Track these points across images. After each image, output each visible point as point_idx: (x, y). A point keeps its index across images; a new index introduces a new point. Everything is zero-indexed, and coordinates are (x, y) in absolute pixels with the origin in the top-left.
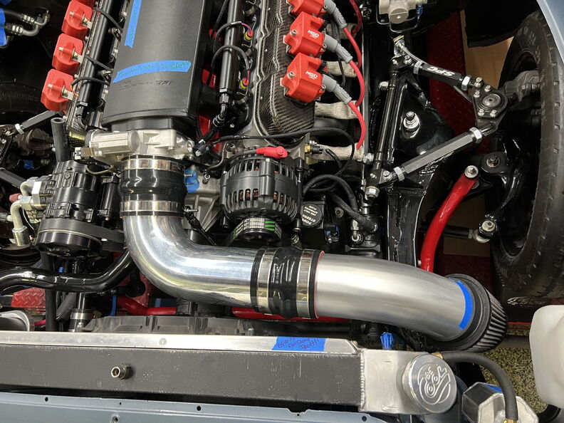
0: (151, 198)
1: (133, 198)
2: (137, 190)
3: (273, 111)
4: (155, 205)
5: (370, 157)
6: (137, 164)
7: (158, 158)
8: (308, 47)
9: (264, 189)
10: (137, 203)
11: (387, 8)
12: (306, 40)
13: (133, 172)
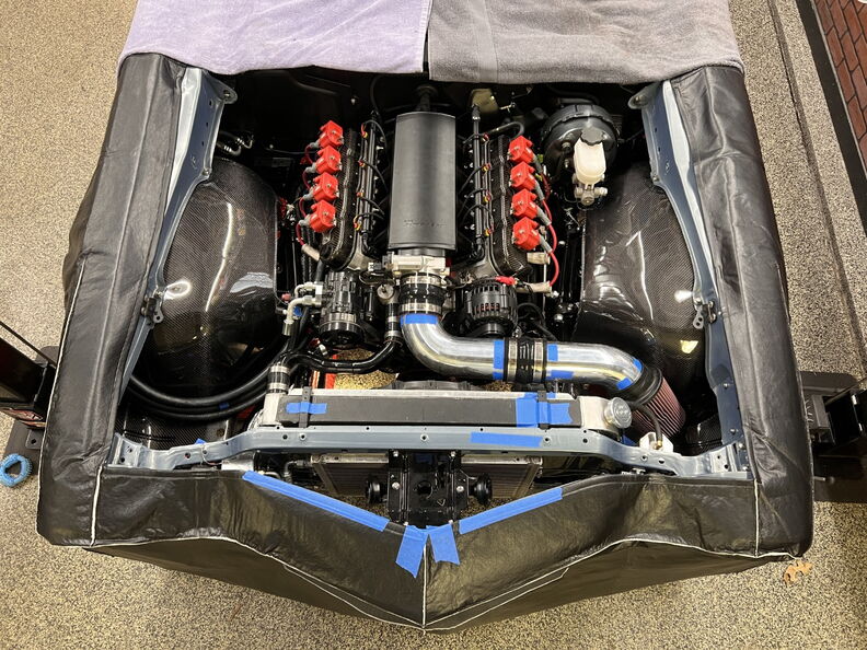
0: (424, 302)
1: (412, 301)
2: (415, 296)
3: (506, 253)
4: (427, 307)
5: (556, 294)
6: (415, 280)
7: (430, 275)
8: (529, 213)
9: (504, 304)
10: (415, 304)
11: (581, 195)
12: (529, 208)
13: (413, 285)
